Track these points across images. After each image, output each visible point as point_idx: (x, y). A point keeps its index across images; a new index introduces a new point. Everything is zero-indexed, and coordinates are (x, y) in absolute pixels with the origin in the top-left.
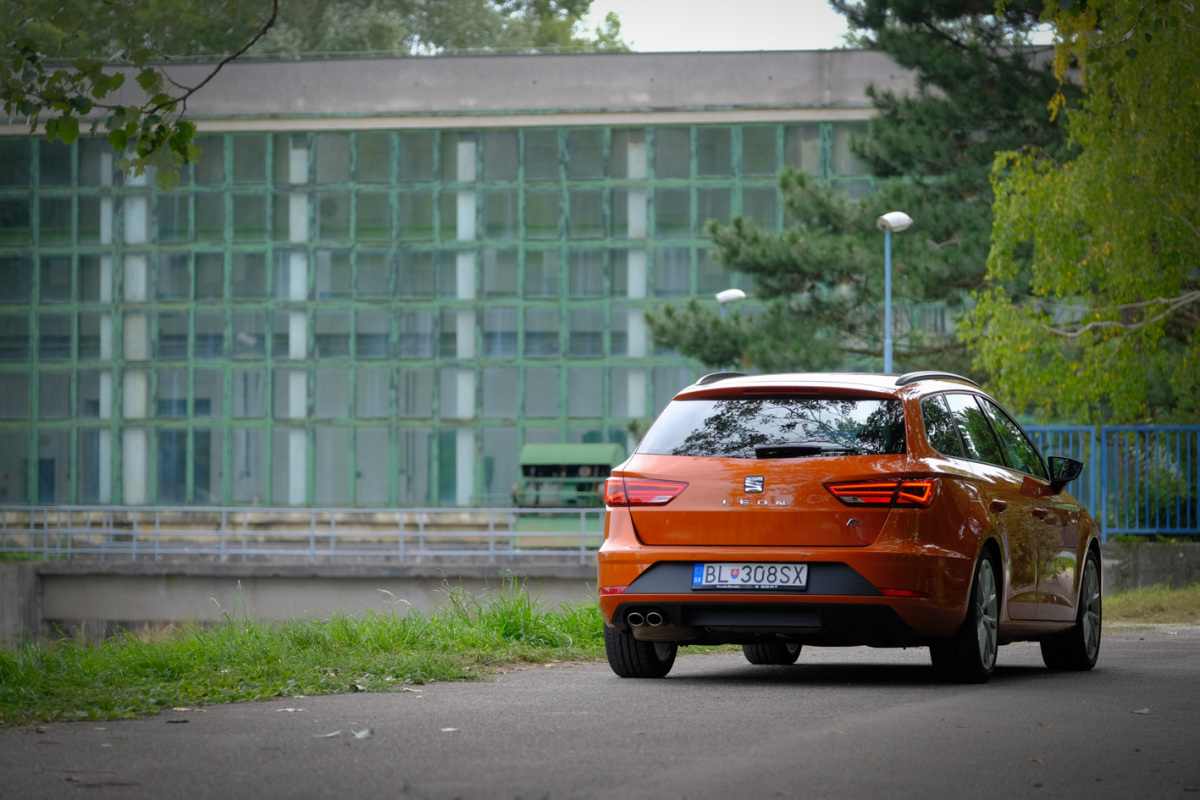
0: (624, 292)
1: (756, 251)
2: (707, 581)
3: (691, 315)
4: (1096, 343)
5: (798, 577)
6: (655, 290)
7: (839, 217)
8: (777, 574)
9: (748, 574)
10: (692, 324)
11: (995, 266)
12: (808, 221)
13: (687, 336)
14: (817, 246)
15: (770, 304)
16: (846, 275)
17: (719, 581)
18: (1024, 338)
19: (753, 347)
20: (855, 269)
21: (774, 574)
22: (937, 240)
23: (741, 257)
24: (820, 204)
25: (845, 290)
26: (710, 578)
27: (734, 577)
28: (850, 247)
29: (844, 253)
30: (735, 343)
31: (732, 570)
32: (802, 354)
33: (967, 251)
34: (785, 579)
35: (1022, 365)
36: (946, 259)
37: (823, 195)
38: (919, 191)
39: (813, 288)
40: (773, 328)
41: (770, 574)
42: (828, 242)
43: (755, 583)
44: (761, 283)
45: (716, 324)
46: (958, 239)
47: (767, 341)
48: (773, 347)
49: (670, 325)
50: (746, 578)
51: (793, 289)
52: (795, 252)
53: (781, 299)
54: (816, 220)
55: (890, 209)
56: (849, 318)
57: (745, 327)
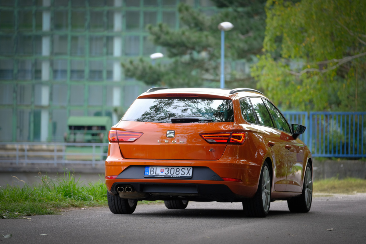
0: (112, 54)
1: (168, 38)
2: (150, 174)
3: (140, 64)
4: (308, 78)
5: (188, 172)
6: (125, 53)
7: (202, 24)
8: (179, 171)
9: (168, 171)
10: (140, 67)
11: (267, 45)
12: (189, 25)
13: (139, 72)
14: (193, 36)
15: (173, 60)
16: (205, 48)
17: (156, 174)
18: (278, 75)
19: (166, 77)
20: (209, 46)
21: (178, 171)
22: (243, 34)
23: (162, 40)
24: (194, 18)
25: (204, 55)
26: (152, 173)
27: (162, 172)
28: (207, 36)
29: (204, 39)
30: (158, 75)
31: (161, 169)
32: (187, 80)
33: (255, 39)
34: (183, 173)
35: (277, 86)
36: (246, 42)
37: (195, 15)
38: (235, 14)
39: (191, 54)
40: (174, 69)
41: (177, 171)
42: (197, 34)
43: (170, 175)
44: (170, 51)
45: (151, 68)
46: (251, 34)
47: (172, 75)
48: (175, 78)
49: (131, 68)
50: (167, 173)
51: (182, 53)
52: (184, 38)
53: (178, 58)
54: (193, 25)
55: (223, 21)
56: (206, 66)
57: (163, 69)
